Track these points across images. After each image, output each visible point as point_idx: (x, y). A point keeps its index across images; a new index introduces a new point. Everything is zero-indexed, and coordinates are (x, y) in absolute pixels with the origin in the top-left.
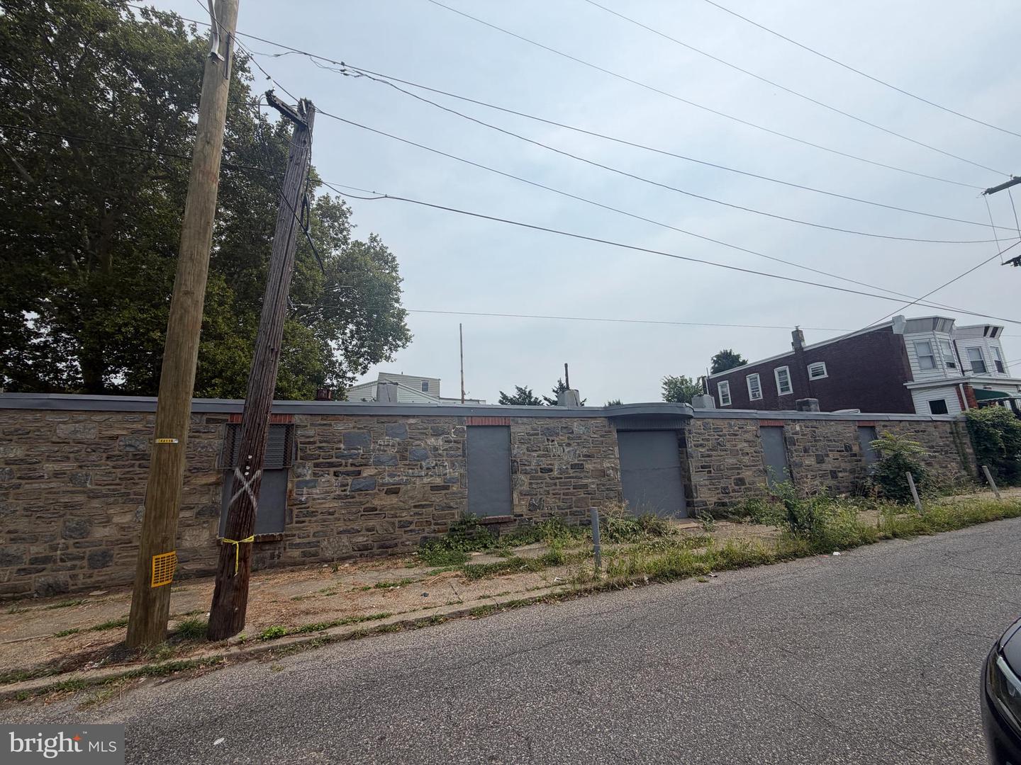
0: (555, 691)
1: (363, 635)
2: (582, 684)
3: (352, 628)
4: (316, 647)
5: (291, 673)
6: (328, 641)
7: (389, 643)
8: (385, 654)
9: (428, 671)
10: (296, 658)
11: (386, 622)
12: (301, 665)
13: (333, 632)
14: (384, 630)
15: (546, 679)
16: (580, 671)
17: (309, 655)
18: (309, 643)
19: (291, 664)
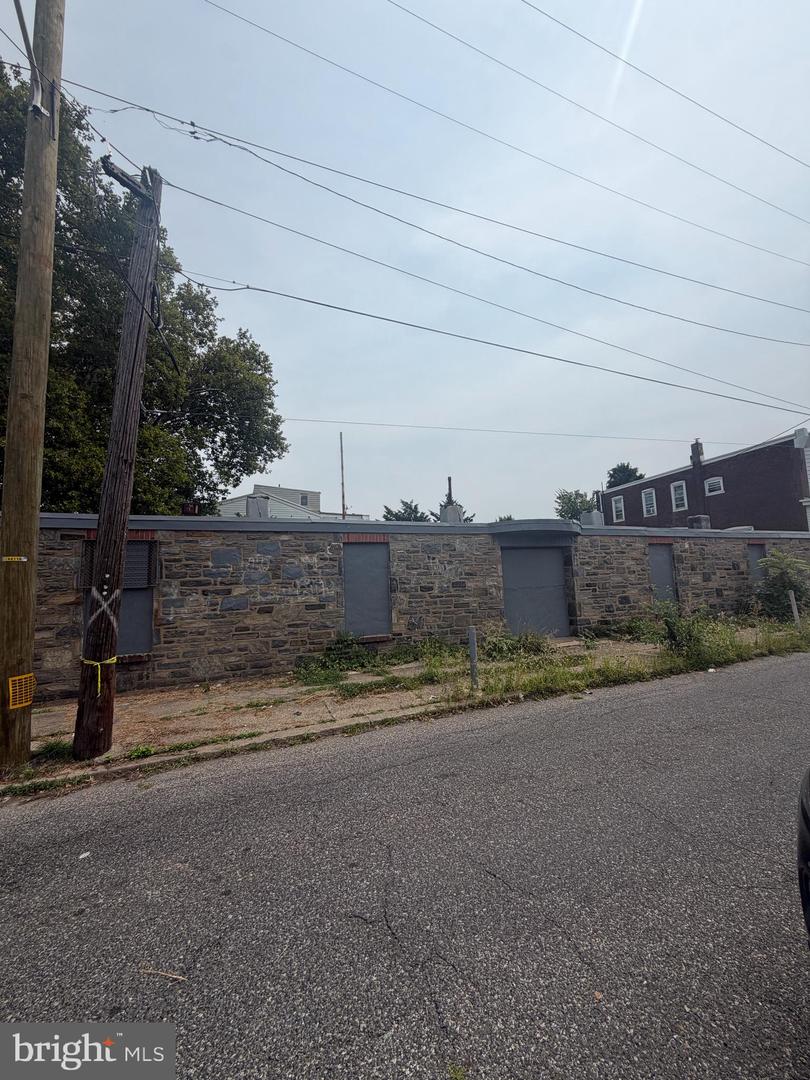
0: (419, 803)
1: (233, 753)
2: (447, 796)
3: (222, 747)
4: (185, 765)
5: (158, 790)
6: (197, 759)
7: (258, 761)
8: (254, 770)
9: (296, 787)
10: (164, 776)
11: (256, 740)
12: (169, 784)
13: (201, 751)
14: (254, 749)
15: (412, 792)
16: (447, 784)
17: (178, 772)
18: (178, 761)
19: (159, 782)
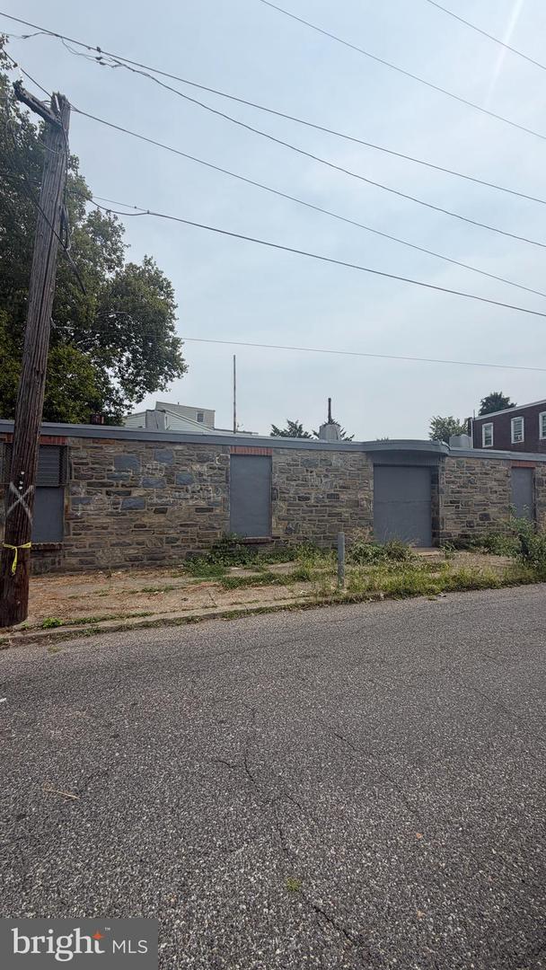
0: (283, 677)
1: (129, 628)
2: (307, 673)
3: (118, 623)
4: (88, 636)
5: (65, 654)
6: (98, 632)
7: (150, 635)
8: (145, 643)
9: (179, 658)
10: (70, 643)
11: (148, 619)
12: (75, 650)
13: (102, 625)
14: (147, 626)
15: (277, 668)
16: (308, 663)
17: (82, 641)
18: (81, 632)
19: (65, 647)
